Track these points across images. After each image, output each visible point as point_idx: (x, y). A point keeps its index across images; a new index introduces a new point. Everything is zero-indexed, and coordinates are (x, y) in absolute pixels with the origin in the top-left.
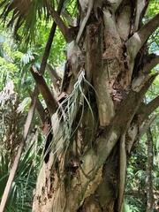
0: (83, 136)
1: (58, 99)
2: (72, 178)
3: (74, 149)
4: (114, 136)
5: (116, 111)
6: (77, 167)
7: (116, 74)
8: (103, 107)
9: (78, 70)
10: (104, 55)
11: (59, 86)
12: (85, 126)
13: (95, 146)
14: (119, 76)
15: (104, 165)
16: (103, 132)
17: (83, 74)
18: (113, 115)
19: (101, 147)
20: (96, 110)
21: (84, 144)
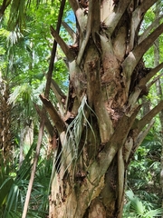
0: (88, 151)
1: (65, 119)
2: (81, 185)
3: (81, 163)
4: (112, 150)
5: (115, 128)
6: (84, 177)
7: (114, 95)
8: (103, 127)
10: (103, 78)
11: (64, 104)
12: (89, 143)
13: (97, 159)
14: (117, 95)
15: (106, 174)
16: (104, 148)
17: (85, 98)
18: (112, 132)
19: (102, 161)
20: (97, 129)
21: (89, 158)
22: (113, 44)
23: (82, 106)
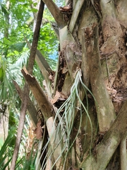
0: (82, 142)
1: (52, 101)
3: (73, 157)
4: (113, 142)
5: (117, 114)
7: (116, 71)
8: (102, 111)
9: (74, 68)
10: (102, 48)
11: (51, 81)
12: (83, 132)
14: (120, 71)
16: (102, 139)
17: (79, 74)
18: (113, 118)
19: (100, 154)
20: (95, 115)
21: (83, 151)
22: (116, 6)
23: (76, 84)
